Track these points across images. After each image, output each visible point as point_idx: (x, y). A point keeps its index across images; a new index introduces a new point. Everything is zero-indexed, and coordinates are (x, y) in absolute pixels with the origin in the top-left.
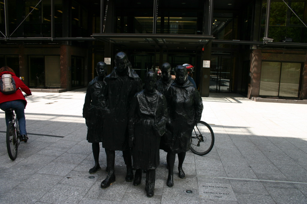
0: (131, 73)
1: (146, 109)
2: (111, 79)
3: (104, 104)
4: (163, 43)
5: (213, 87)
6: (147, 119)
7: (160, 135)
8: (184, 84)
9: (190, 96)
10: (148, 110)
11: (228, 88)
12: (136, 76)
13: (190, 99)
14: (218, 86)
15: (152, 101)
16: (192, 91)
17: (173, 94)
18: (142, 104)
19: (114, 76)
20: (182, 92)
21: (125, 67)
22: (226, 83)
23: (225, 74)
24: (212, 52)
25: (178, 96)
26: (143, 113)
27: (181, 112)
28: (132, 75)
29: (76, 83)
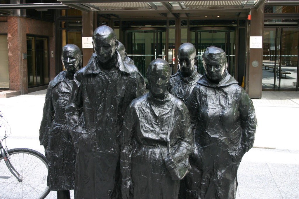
0: (124, 64)
1: (152, 129)
2: (88, 76)
3: (76, 122)
4: (180, 8)
5: (268, 81)
6: (154, 147)
7: (179, 177)
8: (220, 81)
9: (233, 102)
10: (155, 130)
11: (294, 83)
12: (132, 69)
13: (232, 109)
14: (276, 79)
15: (162, 115)
16: (236, 94)
17: (201, 99)
18: (144, 121)
19: (93, 70)
20: (218, 97)
21: (112, 54)
22: (290, 73)
23: (288, 59)
24: (265, 21)
25: (209, 103)
26: (147, 136)
27: (215, 133)
28: (125, 67)
29: (35, 81)
